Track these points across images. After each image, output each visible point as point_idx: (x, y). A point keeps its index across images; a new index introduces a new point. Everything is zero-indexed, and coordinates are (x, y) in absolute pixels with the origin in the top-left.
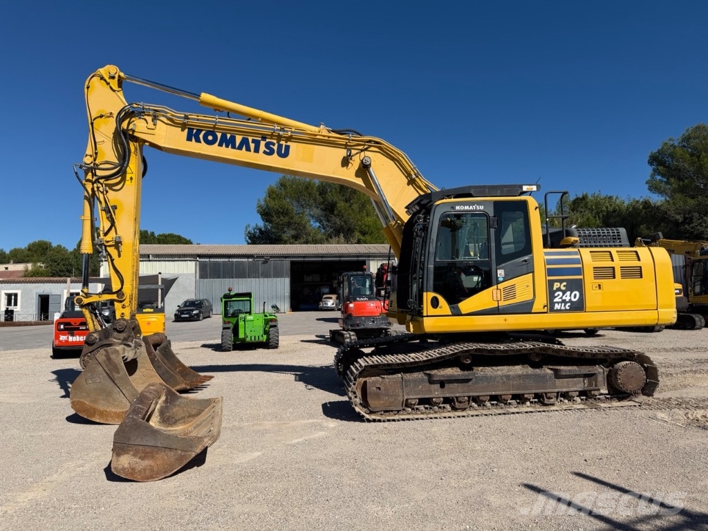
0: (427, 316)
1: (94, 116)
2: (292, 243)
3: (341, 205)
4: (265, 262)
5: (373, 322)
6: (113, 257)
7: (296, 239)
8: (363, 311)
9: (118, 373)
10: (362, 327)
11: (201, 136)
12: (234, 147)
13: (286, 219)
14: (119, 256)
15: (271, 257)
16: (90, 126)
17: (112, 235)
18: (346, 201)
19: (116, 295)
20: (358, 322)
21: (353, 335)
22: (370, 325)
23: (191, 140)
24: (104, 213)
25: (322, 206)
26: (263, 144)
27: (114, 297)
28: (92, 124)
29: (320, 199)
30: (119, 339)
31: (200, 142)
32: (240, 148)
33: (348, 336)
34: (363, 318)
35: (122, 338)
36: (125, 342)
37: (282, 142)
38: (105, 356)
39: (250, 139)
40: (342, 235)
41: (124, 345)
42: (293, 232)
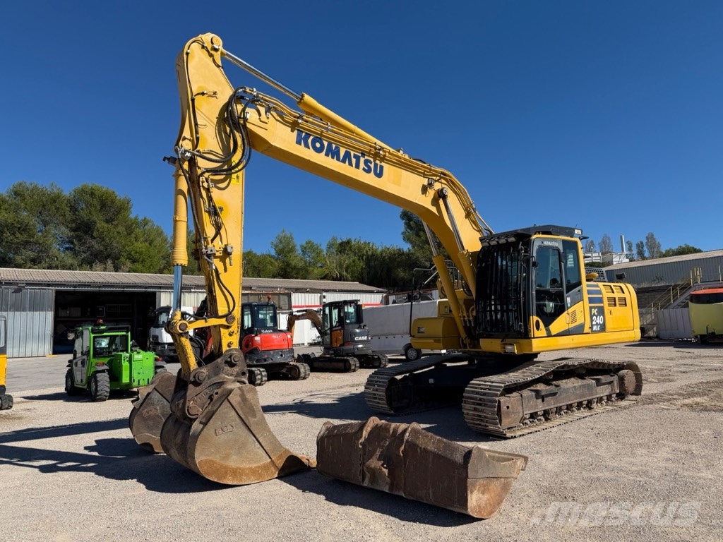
0: (534, 338)
1: (195, 91)
2: (30, 268)
3: (101, 225)
4: (18, 290)
5: (282, 355)
6: (220, 272)
7: (35, 262)
8: (271, 344)
9: (254, 416)
10: (270, 362)
11: (310, 141)
12: (338, 159)
13: (21, 237)
14: (226, 270)
15: (28, 284)
16: (190, 102)
17: (218, 243)
18: (107, 221)
19: (225, 319)
20: (266, 356)
21: (263, 371)
22: (278, 359)
23: (300, 144)
24: (207, 214)
25: (74, 225)
26: (362, 160)
27: (223, 321)
28: (193, 100)
29: (69, 216)
30: (232, 375)
31: (309, 148)
32: (344, 161)
33: (259, 372)
34: (272, 352)
35: (235, 373)
36: (239, 379)
37: (378, 162)
38: (240, 396)
39: (352, 153)
40: (109, 262)
41: (238, 382)
42: (32, 254)
